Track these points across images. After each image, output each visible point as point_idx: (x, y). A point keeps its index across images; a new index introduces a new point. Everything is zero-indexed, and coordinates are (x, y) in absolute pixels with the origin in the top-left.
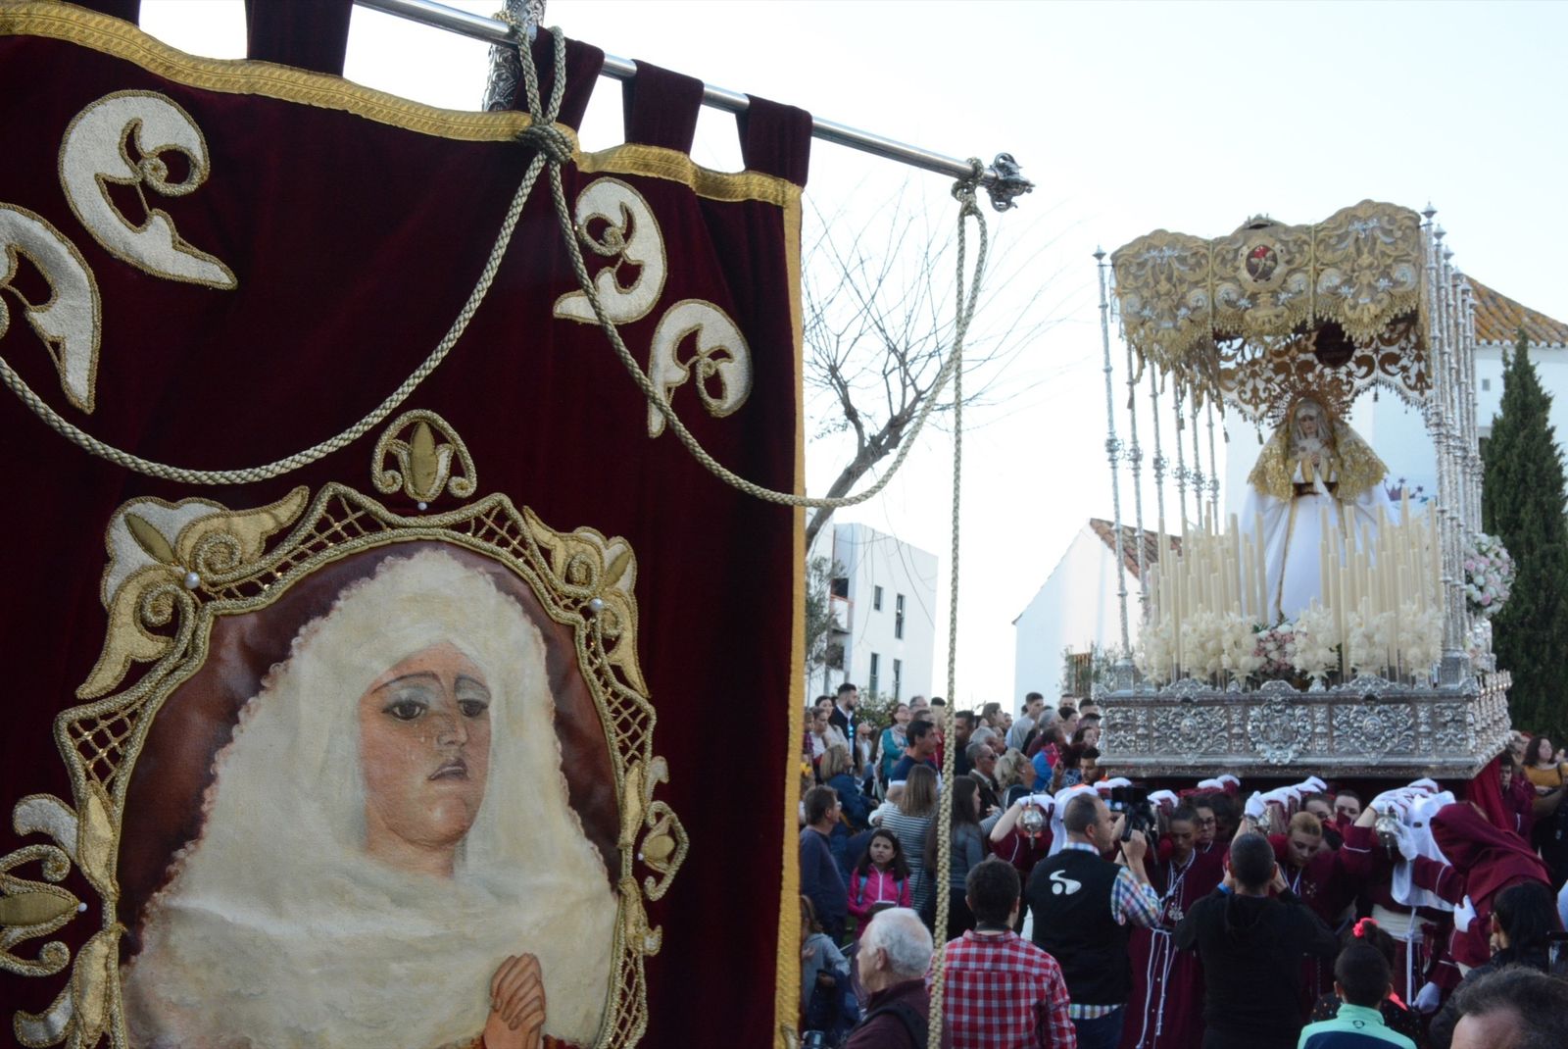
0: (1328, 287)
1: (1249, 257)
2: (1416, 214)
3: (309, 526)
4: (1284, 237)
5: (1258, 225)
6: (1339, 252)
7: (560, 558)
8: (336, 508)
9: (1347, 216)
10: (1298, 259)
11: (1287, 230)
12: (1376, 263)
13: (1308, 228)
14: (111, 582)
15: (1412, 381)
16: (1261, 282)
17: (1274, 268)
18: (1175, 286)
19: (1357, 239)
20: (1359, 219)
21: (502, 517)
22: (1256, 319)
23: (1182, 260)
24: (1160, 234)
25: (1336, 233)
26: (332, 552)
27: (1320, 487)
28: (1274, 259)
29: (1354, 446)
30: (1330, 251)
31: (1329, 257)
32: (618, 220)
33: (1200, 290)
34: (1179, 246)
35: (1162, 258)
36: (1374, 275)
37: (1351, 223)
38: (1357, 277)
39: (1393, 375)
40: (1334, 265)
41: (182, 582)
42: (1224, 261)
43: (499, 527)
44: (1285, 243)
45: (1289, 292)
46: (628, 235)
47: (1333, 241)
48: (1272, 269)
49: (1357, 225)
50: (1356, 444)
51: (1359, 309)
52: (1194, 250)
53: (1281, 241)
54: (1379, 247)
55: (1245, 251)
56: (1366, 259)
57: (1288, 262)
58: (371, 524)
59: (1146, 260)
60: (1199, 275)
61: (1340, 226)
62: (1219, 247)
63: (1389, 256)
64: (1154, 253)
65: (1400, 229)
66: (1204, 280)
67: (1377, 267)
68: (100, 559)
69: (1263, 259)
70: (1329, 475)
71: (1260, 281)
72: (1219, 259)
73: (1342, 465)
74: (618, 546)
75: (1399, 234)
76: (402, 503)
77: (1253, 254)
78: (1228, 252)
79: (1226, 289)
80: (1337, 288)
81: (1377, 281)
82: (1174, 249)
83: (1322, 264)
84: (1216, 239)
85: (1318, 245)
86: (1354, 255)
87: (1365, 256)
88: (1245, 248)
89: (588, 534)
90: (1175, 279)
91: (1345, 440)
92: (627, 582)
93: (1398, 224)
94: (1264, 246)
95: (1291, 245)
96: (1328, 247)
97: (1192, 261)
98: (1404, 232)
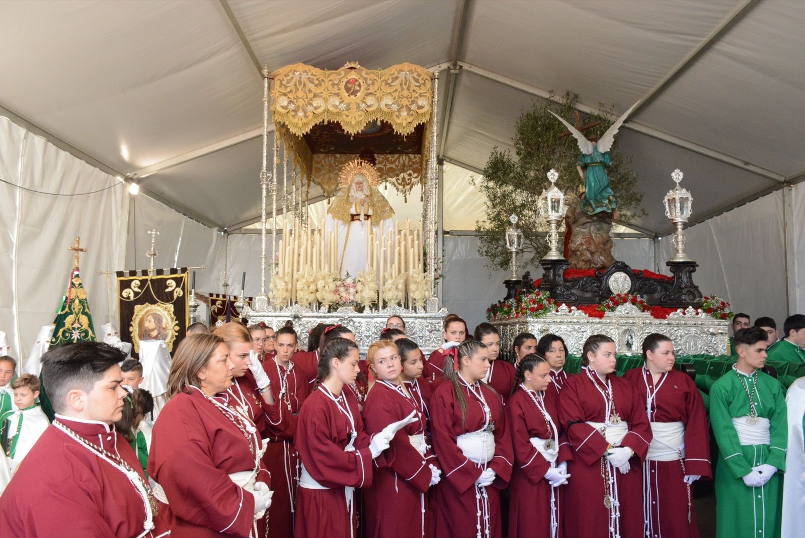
0: (386, 105)
5: (352, 68)
6: (393, 87)
9: (397, 69)
10: (372, 89)
11: (366, 72)
12: (410, 96)
13: (377, 73)
15: (400, 181)
16: (352, 97)
18: (306, 94)
19: (402, 82)
20: (403, 72)
22: (348, 116)
23: (311, 81)
25: (391, 77)
27: (362, 217)
28: (360, 86)
29: (380, 198)
30: (388, 86)
31: (387, 89)
33: (320, 98)
34: (310, 74)
35: (300, 78)
36: (409, 101)
37: (399, 73)
38: (401, 101)
39: (392, 177)
40: (390, 94)
42: (333, 85)
44: (365, 79)
45: (366, 104)
47: (389, 81)
48: (358, 91)
49: (402, 75)
51: (401, 118)
52: (318, 77)
53: (363, 77)
54: (412, 87)
55: (345, 80)
56: (405, 93)
57: (366, 89)
59: (292, 78)
60: (320, 90)
61: (394, 74)
62: (332, 77)
63: (417, 93)
64: (297, 75)
65: (422, 79)
66: (322, 93)
69: (354, 85)
70: (368, 210)
72: (331, 83)
73: (374, 207)
75: (422, 82)
77: (348, 82)
78: (335, 79)
79: (334, 100)
80: (390, 105)
81: (411, 105)
82: (307, 75)
83: (384, 92)
85: (381, 83)
86: (400, 89)
87: (405, 91)
90: (307, 90)
91: (377, 195)
93: (422, 77)
94: (354, 79)
95: (368, 79)
96: (387, 84)
97: (316, 82)
98: (425, 81)
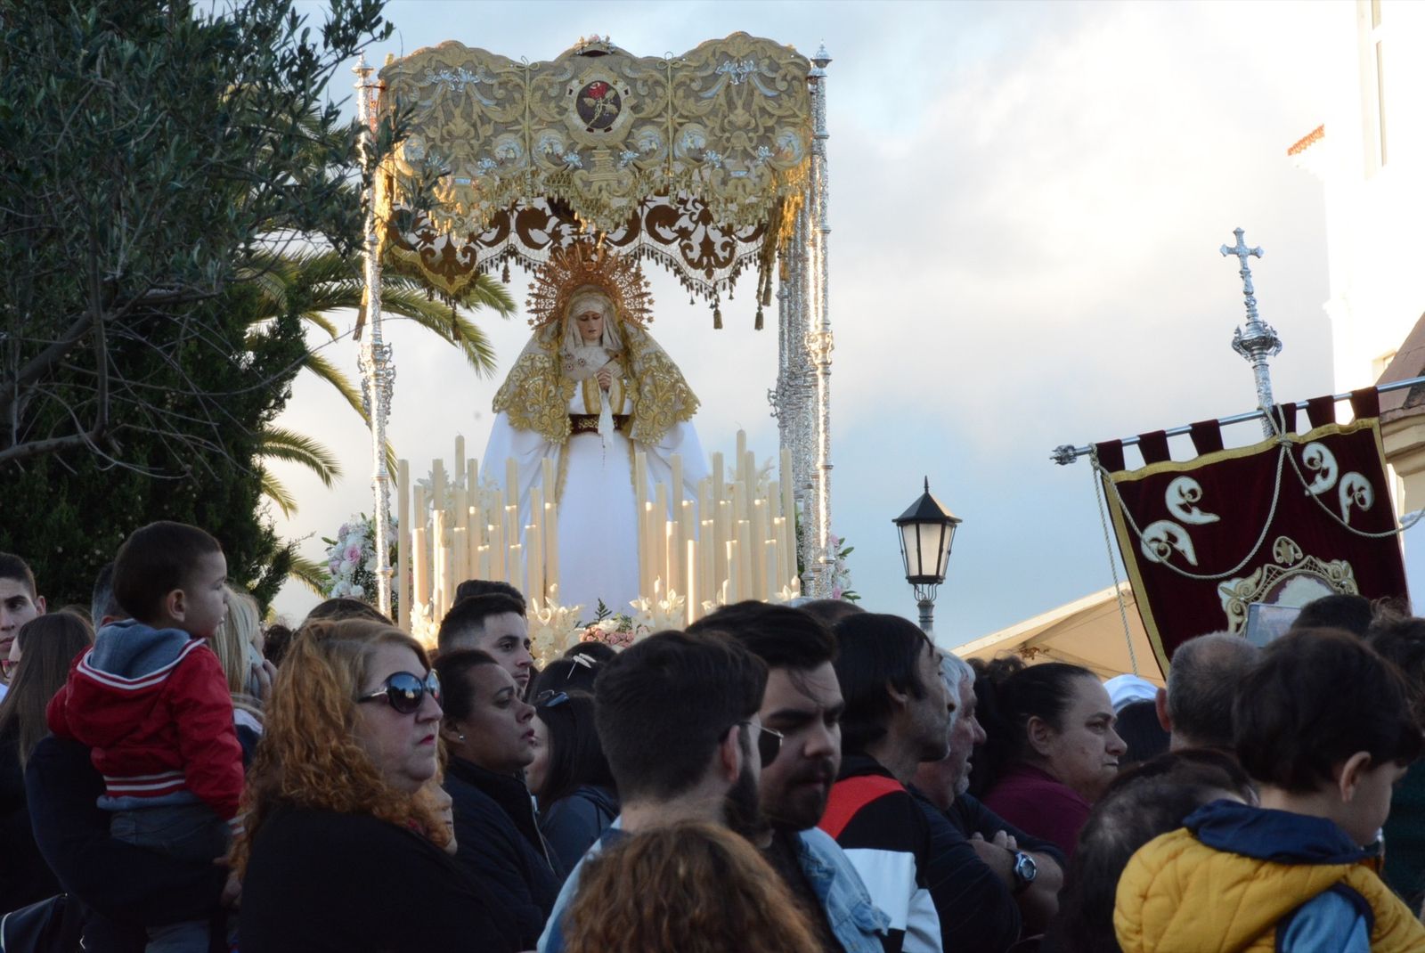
0: (689, 150)
1: (581, 96)
2: (805, 60)
3: (1264, 578)
4: (628, 72)
5: (596, 52)
6: (705, 102)
7: (1329, 571)
8: (1269, 571)
9: (716, 52)
10: (649, 108)
11: (633, 61)
12: (753, 125)
13: (664, 63)
14: (1224, 605)
15: (695, 254)
16: (599, 132)
17: (617, 115)
18: (474, 126)
19: (729, 86)
20: (731, 58)
21: (1312, 562)
22: (588, 184)
23: (484, 89)
24: (454, 46)
25: (699, 74)
26: (1273, 583)
27: (606, 424)
28: (616, 101)
29: (654, 363)
30: (692, 100)
31: (691, 106)
32: (1317, 456)
33: (512, 136)
34: (480, 70)
35: (456, 84)
36: (751, 140)
37: (720, 63)
38: (728, 140)
39: (667, 242)
40: (698, 120)
41: (1239, 600)
42: (546, 98)
43: (1312, 565)
44: (631, 82)
45: (636, 150)
46: (1322, 460)
47: (695, 86)
48: (613, 117)
49: (728, 68)
50: (659, 358)
51: (731, 183)
52: (503, 78)
53: (625, 78)
54: (758, 101)
55: (576, 87)
56: (740, 116)
57: (635, 109)
58: (1279, 573)
59: (434, 85)
60: (511, 113)
61: (706, 65)
62: (540, 77)
63: (771, 116)
64: (446, 75)
65: (784, 78)
66: (516, 122)
67: (756, 129)
68: (1219, 601)
69: (601, 101)
70: (622, 403)
71: (597, 131)
72: (538, 94)
73: (639, 390)
74: (1345, 564)
75: (782, 86)
76: (1285, 565)
77: (586, 92)
78: (551, 85)
79: (550, 141)
80: (701, 151)
81: (755, 148)
82: (474, 74)
83: (681, 116)
84: (535, 65)
85: (675, 90)
86: (725, 108)
87: (740, 111)
88: (575, 82)
89: (1335, 562)
90: (475, 117)
91: (643, 352)
92: (1350, 575)
93: (782, 72)
94: (602, 82)
95: (639, 84)
96: (690, 93)
97: (500, 93)
98: (790, 84)
